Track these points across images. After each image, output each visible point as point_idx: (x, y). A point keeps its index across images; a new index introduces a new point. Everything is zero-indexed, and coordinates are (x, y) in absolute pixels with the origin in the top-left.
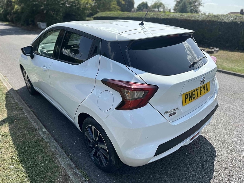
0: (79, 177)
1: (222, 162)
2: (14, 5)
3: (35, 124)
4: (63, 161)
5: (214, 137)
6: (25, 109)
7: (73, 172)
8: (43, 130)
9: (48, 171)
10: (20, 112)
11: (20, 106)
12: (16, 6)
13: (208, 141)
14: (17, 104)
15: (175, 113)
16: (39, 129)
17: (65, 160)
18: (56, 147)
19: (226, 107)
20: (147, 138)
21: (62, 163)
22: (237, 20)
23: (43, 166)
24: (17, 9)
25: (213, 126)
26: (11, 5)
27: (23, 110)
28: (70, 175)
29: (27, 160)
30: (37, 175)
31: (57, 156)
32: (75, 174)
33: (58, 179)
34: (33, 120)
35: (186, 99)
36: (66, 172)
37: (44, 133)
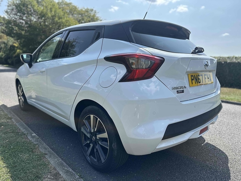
0: (72, 175)
1: (237, 165)
2: (17, 50)
3: (23, 130)
4: (53, 161)
5: (222, 144)
6: (15, 119)
7: (65, 170)
8: (33, 135)
9: (34, 167)
10: (9, 121)
11: (10, 116)
12: (18, 51)
13: (216, 147)
14: (6, 115)
15: (183, 92)
16: (28, 134)
17: (56, 159)
18: (45, 148)
19: (227, 122)
20: (154, 113)
21: (52, 162)
22: (220, 61)
23: (29, 163)
24: (19, 53)
25: (218, 136)
26: (14, 50)
27: (12, 120)
28: (61, 173)
29: (10, 157)
30: (20, 170)
31: (47, 156)
32: (67, 172)
33: (46, 175)
34: (22, 127)
35: (192, 80)
36: (56, 170)
37: (33, 137)
